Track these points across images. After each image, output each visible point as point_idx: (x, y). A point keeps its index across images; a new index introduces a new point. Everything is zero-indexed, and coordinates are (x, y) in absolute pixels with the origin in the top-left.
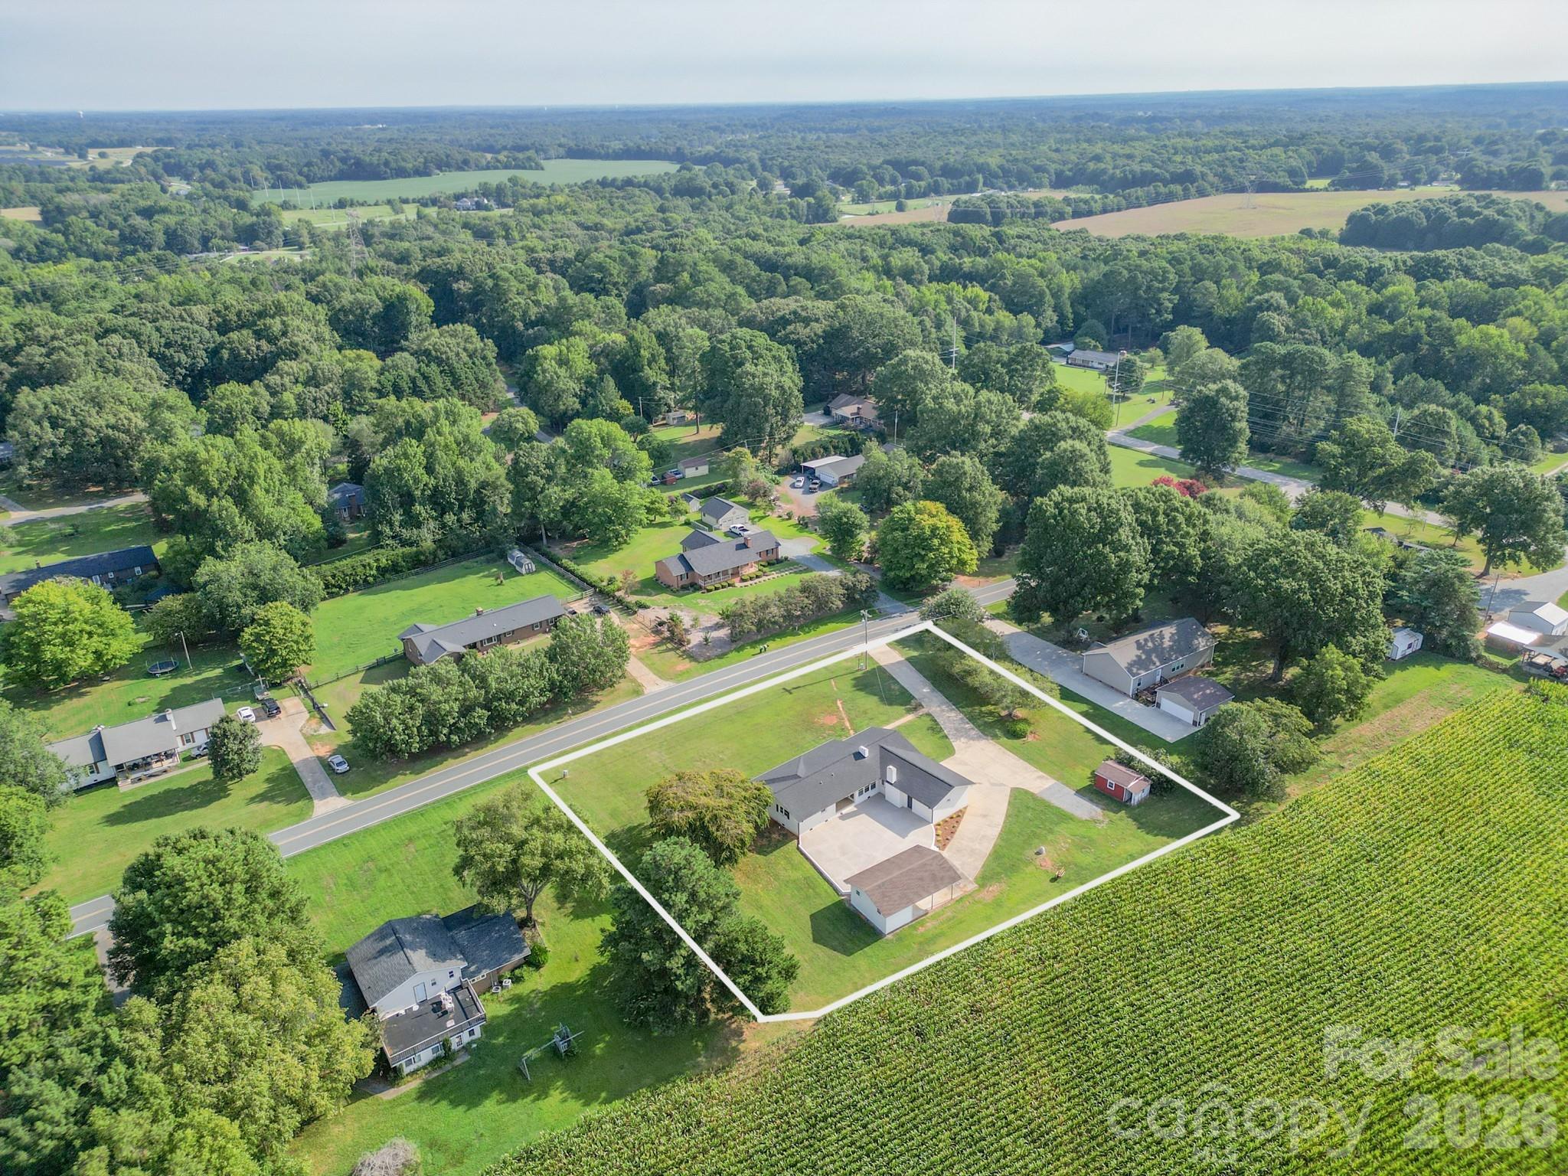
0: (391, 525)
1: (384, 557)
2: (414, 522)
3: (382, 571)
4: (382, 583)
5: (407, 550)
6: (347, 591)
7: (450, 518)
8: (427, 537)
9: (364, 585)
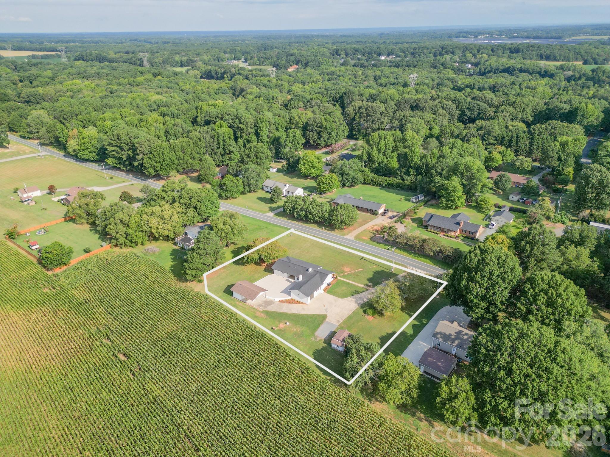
0: (401, 172)
1: (392, 180)
2: (408, 173)
3: (389, 184)
4: (388, 188)
5: (402, 182)
6: (377, 186)
7: (420, 177)
8: (409, 180)
9: (382, 186)
